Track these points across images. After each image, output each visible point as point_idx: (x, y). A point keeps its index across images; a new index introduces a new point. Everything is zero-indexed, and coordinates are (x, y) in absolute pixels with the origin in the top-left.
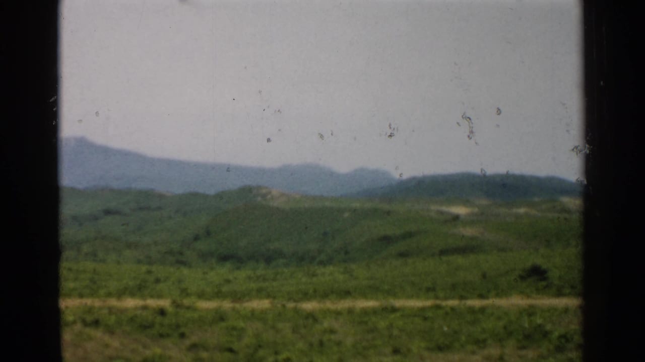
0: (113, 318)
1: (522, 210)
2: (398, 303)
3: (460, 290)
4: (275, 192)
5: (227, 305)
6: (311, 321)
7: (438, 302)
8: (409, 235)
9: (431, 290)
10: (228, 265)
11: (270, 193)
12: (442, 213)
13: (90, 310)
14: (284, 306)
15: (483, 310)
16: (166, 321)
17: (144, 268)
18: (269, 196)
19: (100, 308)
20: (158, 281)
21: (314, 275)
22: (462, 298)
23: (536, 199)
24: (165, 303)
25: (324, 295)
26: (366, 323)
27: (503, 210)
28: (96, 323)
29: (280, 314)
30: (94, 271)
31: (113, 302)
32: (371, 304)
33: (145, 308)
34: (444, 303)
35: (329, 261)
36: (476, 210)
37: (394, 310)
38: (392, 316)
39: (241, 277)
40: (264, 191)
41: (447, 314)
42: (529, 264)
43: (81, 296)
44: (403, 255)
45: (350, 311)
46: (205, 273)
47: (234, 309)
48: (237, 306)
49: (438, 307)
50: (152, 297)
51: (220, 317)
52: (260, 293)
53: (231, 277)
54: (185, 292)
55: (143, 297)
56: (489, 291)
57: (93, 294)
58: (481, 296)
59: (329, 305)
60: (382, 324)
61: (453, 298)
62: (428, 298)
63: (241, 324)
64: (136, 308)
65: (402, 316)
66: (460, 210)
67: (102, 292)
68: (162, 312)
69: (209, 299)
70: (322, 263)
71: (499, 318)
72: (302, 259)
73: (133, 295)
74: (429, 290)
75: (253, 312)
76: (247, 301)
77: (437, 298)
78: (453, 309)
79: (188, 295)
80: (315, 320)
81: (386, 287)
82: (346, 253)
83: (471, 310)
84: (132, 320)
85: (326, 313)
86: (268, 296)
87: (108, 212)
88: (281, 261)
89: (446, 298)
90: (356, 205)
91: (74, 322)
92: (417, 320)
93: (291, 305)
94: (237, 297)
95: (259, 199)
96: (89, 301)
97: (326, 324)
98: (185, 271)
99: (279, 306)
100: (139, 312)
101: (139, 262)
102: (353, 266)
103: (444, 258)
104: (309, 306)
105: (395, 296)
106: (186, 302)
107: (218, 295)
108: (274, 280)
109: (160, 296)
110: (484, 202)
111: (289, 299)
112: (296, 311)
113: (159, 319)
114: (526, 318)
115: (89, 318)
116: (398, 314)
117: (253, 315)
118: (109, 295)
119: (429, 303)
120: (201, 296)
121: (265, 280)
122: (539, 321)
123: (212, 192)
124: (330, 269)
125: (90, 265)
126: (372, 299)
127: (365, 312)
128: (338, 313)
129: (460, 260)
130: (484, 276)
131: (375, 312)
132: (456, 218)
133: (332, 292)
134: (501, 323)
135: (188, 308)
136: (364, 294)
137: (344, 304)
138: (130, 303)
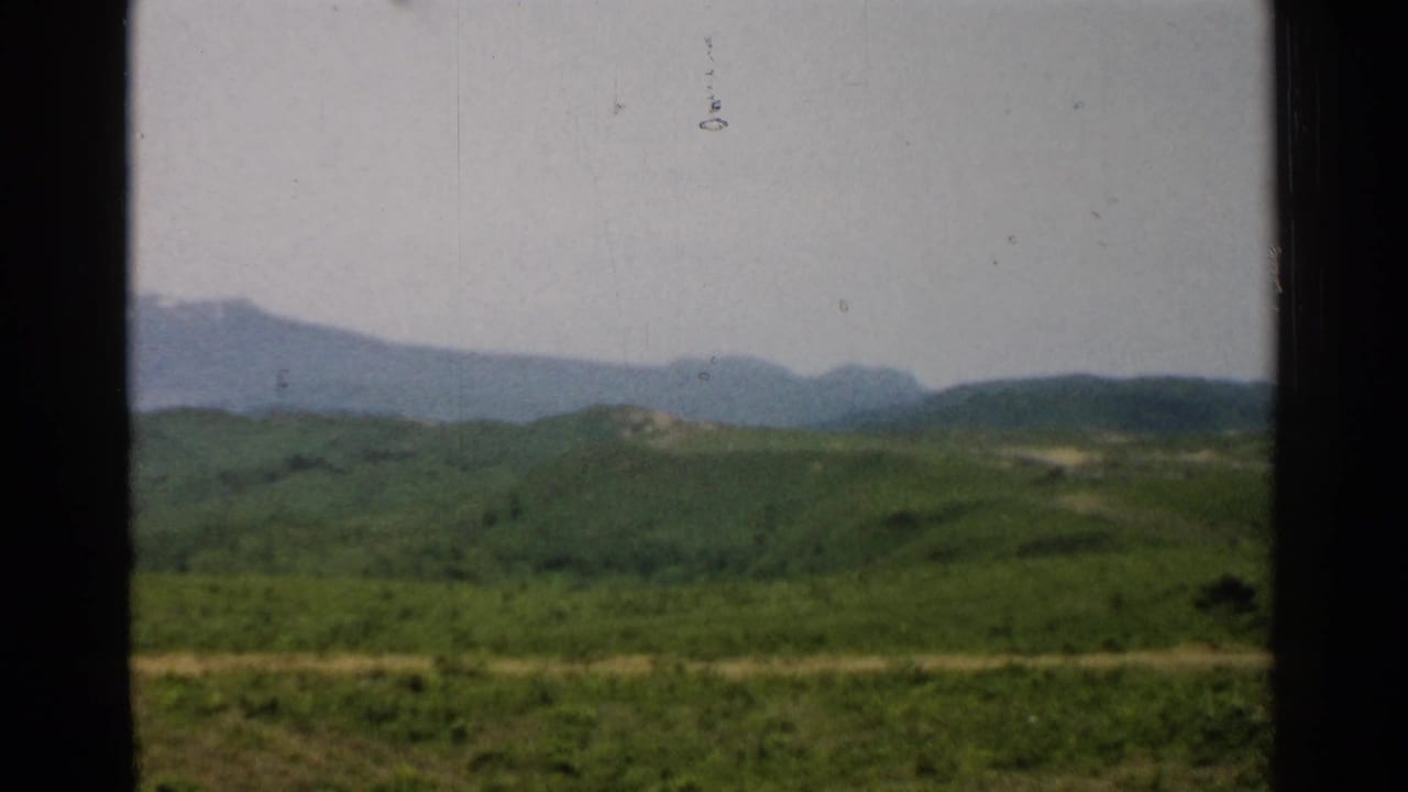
0: (308, 697)
1: (1202, 457)
2: (929, 662)
3: (1065, 633)
4: (662, 419)
5: (555, 669)
6: (739, 702)
7: (1017, 660)
8: (954, 512)
9: (1001, 634)
10: (558, 580)
11: (648, 421)
12: (1026, 463)
13: (258, 681)
14: (679, 669)
15: (1115, 676)
16: (425, 704)
17: (375, 586)
18: (649, 429)
19: (279, 676)
20: (406, 614)
21: (746, 601)
22: (1069, 650)
23: (1232, 433)
24: (422, 664)
25: (769, 644)
26: (858, 708)
27: (1159, 456)
28: (272, 709)
29: (672, 688)
30: (268, 593)
31: (308, 662)
32: (873, 663)
33: (378, 674)
34: (1029, 663)
35: (779, 571)
36: (1098, 457)
37: (920, 678)
38: (916, 692)
39: (587, 605)
40: (637, 417)
41: (1035, 684)
42: (1214, 576)
43: (238, 649)
44: (940, 555)
45: (826, 681)
46: (507, 597)
47: (570, 676)
48: (579, 668)
49: (1015, 671)
50: (392, 650)
51: (543, 695)
52: (630, 641)
53: (565, 605)
54: (465, 641)
55: (376, 652)
56: (1127, 636)
57: (264, 644)
58: (1112, 647)
59: (777, 666)
60: (895, 710)
61: (1048, 650)
62: (993, 653)
63: (590, 711)
64: (358, 676)
65: (939, 691)
66: (1066, 457)
67: (285, 639)
68: (416, 684)
69: (518, 653)
70: (765, 575)
71: (1151, 696)
72: (719, 564)
73: (352, 646)
74: (995, 632)
75: (613, 681)
76: (602, 658)
77: (1015, 650)
78: (1049, 675)
79: (472, 646)
80: (750, 702)
81: (904, 627)
82: (819, 550)
83: (1089, 678)
84: (349, 701)
85: (772, 684)
86: (646, 649)
87: (299, 464)
88: (674, 570)
89: (1034, 652)
90: (837, 445)
91: (222, 708)
92: (972, 701)
93: (693, 668)
94: (579, 650)
95: (627, 434)
96: (253, 660)
97: (773, 710)
98: (465, 592)
99: (670, 669)
100: (363, 684)
101: (366, 573)
102: (830, 581)
103: (1030, 563)
104: (733, 670)
105: (922, 645)
106: (468, 660)
107: (538, 647)
108: (660, 611)
109: (410, 648)
110: (1116, 438)
111: (693, 656)
112: (706, 680)
113: (409, 699)
114: (1208, 695)
115: (257, 698)
116: (930, 686)
117: (614, 690)
118: (301, 645)
119: (997, 662)
120: (500, 648)
121: (638, 611)
122: (1237, 701)
123: (524, 417)
124: (781, 586)
125: (258, 581)
126: (873, 651)
127: (857, 682)
128: (799, 686)
129: (1063, 568)
130: (1117, 602)
131: (878, 681)
132: (1056, 474)
133: (786, 639)
134: (1156, 706)
135: (472, 674)
136: (855, 641)
137: (811, 666)
138: (346, 663)
